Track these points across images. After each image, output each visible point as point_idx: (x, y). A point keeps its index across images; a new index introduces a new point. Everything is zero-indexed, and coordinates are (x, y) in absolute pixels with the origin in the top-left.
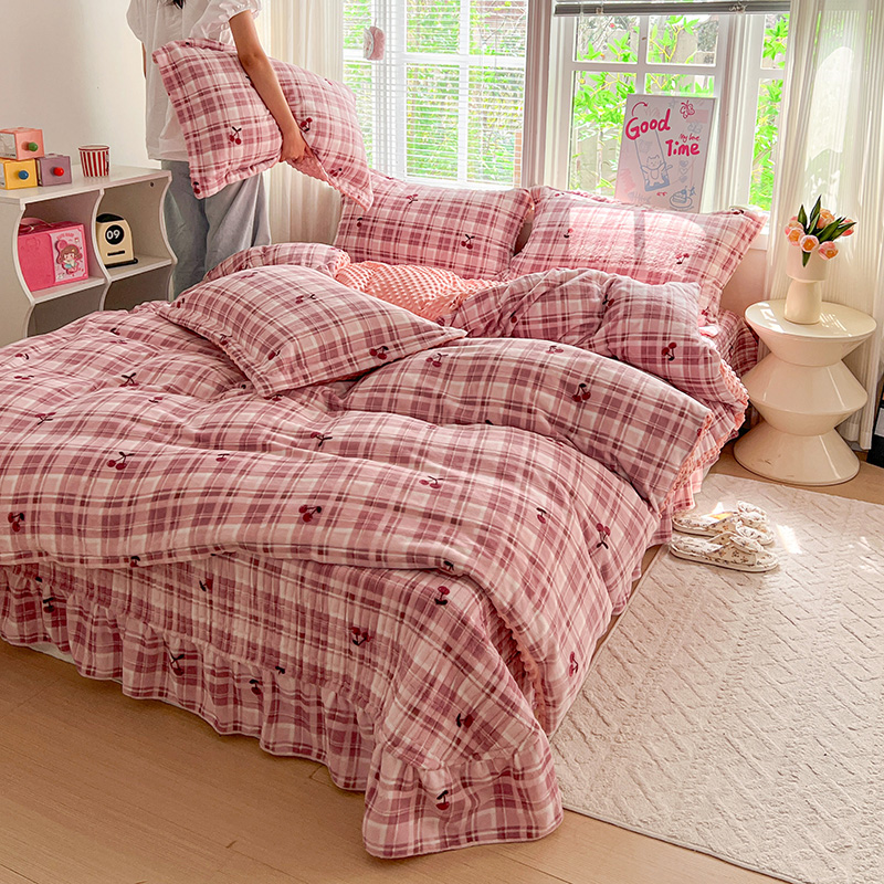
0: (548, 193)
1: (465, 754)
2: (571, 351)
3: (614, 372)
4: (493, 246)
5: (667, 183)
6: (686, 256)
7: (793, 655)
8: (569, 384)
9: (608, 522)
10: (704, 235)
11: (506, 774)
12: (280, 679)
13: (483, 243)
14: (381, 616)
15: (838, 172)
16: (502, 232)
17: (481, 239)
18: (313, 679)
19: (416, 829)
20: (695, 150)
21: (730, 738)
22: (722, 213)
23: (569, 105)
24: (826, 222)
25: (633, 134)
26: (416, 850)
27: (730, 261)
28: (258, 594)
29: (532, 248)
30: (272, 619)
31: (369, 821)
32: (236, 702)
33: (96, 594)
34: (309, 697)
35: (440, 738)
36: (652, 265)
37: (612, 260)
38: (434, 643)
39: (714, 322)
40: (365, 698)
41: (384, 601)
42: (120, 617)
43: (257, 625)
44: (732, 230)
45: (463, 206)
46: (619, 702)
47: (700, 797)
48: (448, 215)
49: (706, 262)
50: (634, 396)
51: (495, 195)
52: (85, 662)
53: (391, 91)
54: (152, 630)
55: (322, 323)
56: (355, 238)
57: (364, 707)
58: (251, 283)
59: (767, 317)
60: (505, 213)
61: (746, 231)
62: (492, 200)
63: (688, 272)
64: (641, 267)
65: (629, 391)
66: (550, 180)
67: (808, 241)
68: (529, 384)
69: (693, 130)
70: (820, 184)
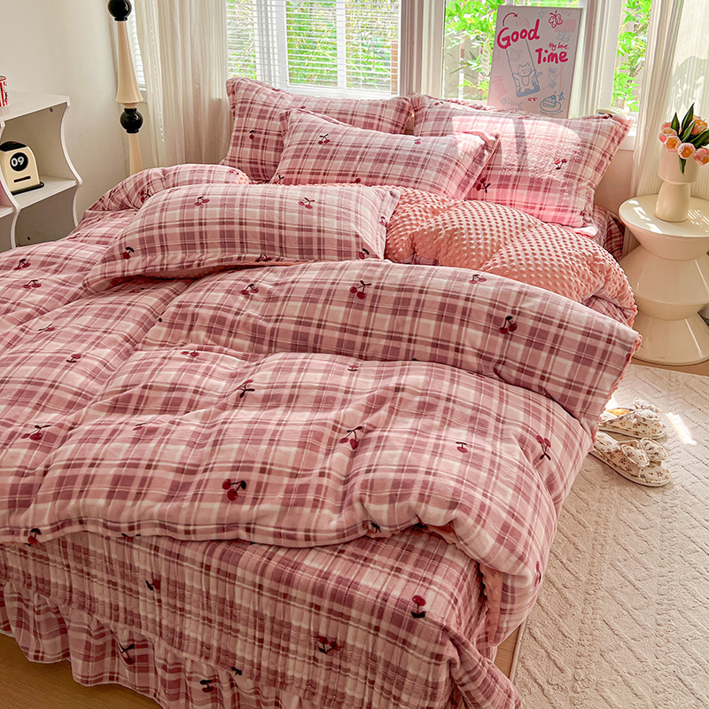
0: (428, 103)
2: (494, 279)
6: (564, 161)
8: (495, 317)
10: (579, 141)
14: (351, 629)
15: (702, 78)
18: (273, 683)
20: (563, 58)
22: (592, 117)
23: (441, 17)
24: (700, 129)
25: (504, 43)
27: (601, 163)
28: (212, 598)
30: (227, 622)
33: (34, 583)
36: (533, 171)
39: (590, 222)
41: (354, 613)
42: (62, 607)
43: (210, 627)
44: (604, 134)
49: (581, 166)
50: (560, 326)
51: (377, 105)
52: (33, 647)
53: (271, 6)
54: (98, 621)
56: (249, 149)
59: (643, 217)
60: (388, 122)
61: (615, 134)
62: (376, 111)
63: (567, 176)
64: (523, 174)
65: (554, 321)
66: (427, 89)
67: (686, 148)
68: (455, 320)
69: (562, 39)
70: (684, 89)
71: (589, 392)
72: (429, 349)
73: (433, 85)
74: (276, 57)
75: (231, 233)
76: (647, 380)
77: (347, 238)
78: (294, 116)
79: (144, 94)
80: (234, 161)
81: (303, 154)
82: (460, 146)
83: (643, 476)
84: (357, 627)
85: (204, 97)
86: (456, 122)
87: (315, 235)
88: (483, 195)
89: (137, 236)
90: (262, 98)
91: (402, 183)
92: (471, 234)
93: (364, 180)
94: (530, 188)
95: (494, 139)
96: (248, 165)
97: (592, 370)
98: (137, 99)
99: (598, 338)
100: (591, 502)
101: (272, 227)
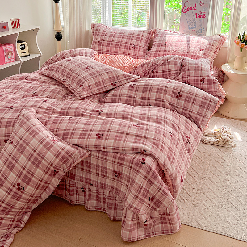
0: (158, 31)
1: (152, 209)
2: (174, 82)
3: (189, 88)
4: (141, 48)
5: (195, 27)
6: (203, 50)
7: (244, 173)
8: (175, 93)
9: (189, 135)
10: (208, 43)
11: (164, 214)
12: (91, 187)
13: (138, 47)
14: (124, 168)
16: (144, 43)
17: (138, 46)
18: (102, 187)
19: (137, 232)
20: (204, 16)
21: (228, 199)
22: (213, 36)
23: (164, 2)
25: (185, 11)
26: (138, 239)
27: (216, 51)
29: (154, 48)
30: (88, 169)
31: (124, 231)
32: (77, 194)
34: (100, 192)
35: (145, 205)
36: (193, 53)
37: (180, 51)
38: (142, 176)
40: (119, 192)
41: (125, 163)
43: (83, 171)
44: (217, 41)
45: (132, 35)
46: (193, 189)
47: (222, 218)
48: (127, 38)
49: (209, 51)
50: (195, 96)
51: (141, 32)
55: (95, 75)
56: (98, 46)
57: (119, 195)
58: (71, 63)
59: (229, 68)
60: (145, 37)
61: (221, 42)
62: (141, 33)
63: (204, 55)
64: (189, 54)
65: (194, 94)
66: (158, 26)
67: (242, 45)
69: (204, 10)
70: (244, 26)
71: (204, 117)
72: (154, 101)
73: (161, 26)
74: (108, 16)
76: (230, 123)
84: (126, 167)
85: (83, 29)
86: (167, 37)
90: (103, 29)
97: (205, 110)
98: (61, 29)
99: (207, 100)
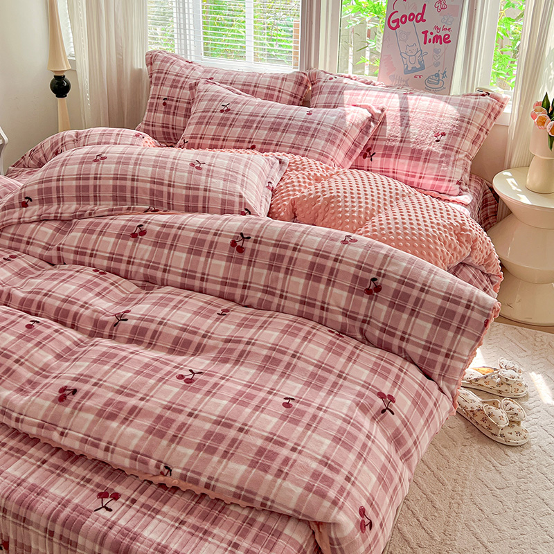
0: (323, 77)
2: (365, 241)
5: (423, 67)
6: (443, 134)
8: (361, 279)
10: (458, 116)
20: (446, 40)
22: (471, 95)
25: (394, 25)
27: (478, 137)
36: (414, 143)
39: (466, 190)
44: (481, 110)
45: (251, 89)
49: (459, 139)
56: (162, 115)
59: (514, 188)
60: (287, 94)
61: (492, 111)
62: (276, 83)
63: (445, 148)
64: (405, 145)
65: (417, 284)
67: (553, 126)
68: (322, 280)
69: (446, 23)
71: (447, 356)
72: (297, 306)
73: (330, 62)
74: (192, 32)
75: (123, 188)
76: (513, 339)
77: (231, 198)
78: (201, 86)
79: (73, 63)
80: (149, 125)
81: (206, 120)
82: (348, 118)
83: (502, 435)
85: (126, 66)
86: (347, 96)
87: (201, 193)
88: (368, 163)
89: (36, 187)
90: (175, 69)
91: (293, 150)
92: (347, 202)
93: (259, 146)
94: (411, 158)
95: (379, 112)
96: (161, 129)
97: (451, 334)
98: (65, 67)
99: (458, 303)
100: (452, 459)
101: (162, 184)
